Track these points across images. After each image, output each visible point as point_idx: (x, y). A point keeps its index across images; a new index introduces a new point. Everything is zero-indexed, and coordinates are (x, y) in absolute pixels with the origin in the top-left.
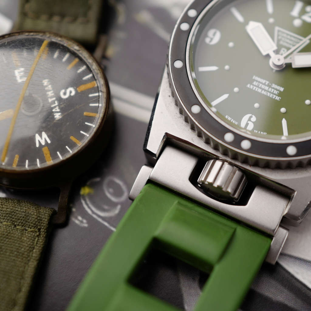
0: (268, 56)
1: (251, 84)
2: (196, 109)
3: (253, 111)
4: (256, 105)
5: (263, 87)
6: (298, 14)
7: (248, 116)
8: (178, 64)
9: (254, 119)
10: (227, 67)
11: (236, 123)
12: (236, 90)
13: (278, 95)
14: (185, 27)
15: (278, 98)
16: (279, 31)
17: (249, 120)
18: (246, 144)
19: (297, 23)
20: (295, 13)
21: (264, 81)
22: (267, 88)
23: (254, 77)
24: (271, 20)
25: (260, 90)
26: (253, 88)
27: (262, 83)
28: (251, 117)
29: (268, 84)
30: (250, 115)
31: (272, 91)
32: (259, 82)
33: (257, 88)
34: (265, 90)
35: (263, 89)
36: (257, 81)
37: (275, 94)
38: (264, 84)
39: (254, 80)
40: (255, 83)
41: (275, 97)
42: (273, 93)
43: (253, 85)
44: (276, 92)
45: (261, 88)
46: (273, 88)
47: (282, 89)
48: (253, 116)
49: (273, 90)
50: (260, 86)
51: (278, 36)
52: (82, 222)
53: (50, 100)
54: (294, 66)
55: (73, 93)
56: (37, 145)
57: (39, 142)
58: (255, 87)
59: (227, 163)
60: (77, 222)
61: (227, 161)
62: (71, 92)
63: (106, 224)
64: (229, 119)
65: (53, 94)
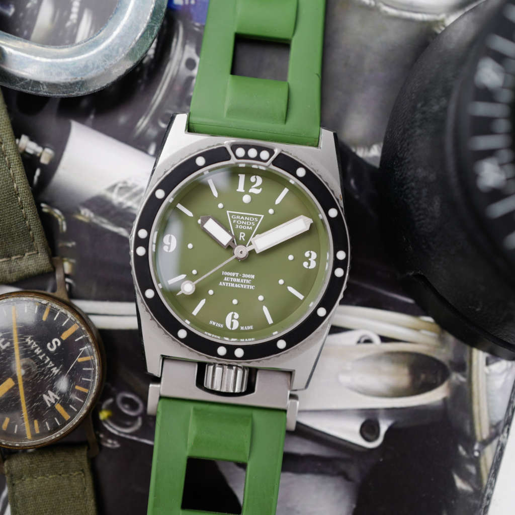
0: (230, 248)
1: (223, 281)
2: (182, 334)
3: (234, 309)
4: (235, 302)
5: (235, 280)
6: (244, 189)
7: (230, 314)
8: (150, 294)
9: (237, 316)
10: (194, 272)
11: (222, 326)
12: (211, 292)
13: (252, 284)
14: (141, 251)
15: (252, 287)
16: (231, 214)
17: (233, 318)
18: (239, 353)
19: (246, 199)
20: (241, 188)
21: (234, 274)
22: (238, 280)
23: (223, 273)
24: (220, 206)
25: (233, 285)
26: (226, 284)
27: (232, 277)
28: (233, 315)
29: (238, 275)
30: (232, 313)
31: (244, 282)
32: (229, 276)
33: (230, 284)
34: (238, 283)
35: (235, 283)
36: (227, 276)
37: (248, 284)
38: (235, 277)
39: (224, 276)
40: (225, 279)
41: (249, 287)
42: (246, 284)
43: (225, 281)
44: (248, 281)
45: (233, 282)
46: (245, 278)
47: (253, 277)
48: (235, 313)
49: (245, 280)
50: (231, 280)
51: (232, 220)
52: (112, 444)
53: (41, 357)
54: (258, 252)
55: (59, 344)
56: (49, 405)
57: (49, 401)
58: (227, 283)
59: (227, 367)
60: (109, 446)
61: (225, 365)
62: (56, 343)
63: (135, 438)
64: (214, 324)
65: (41, 351)
